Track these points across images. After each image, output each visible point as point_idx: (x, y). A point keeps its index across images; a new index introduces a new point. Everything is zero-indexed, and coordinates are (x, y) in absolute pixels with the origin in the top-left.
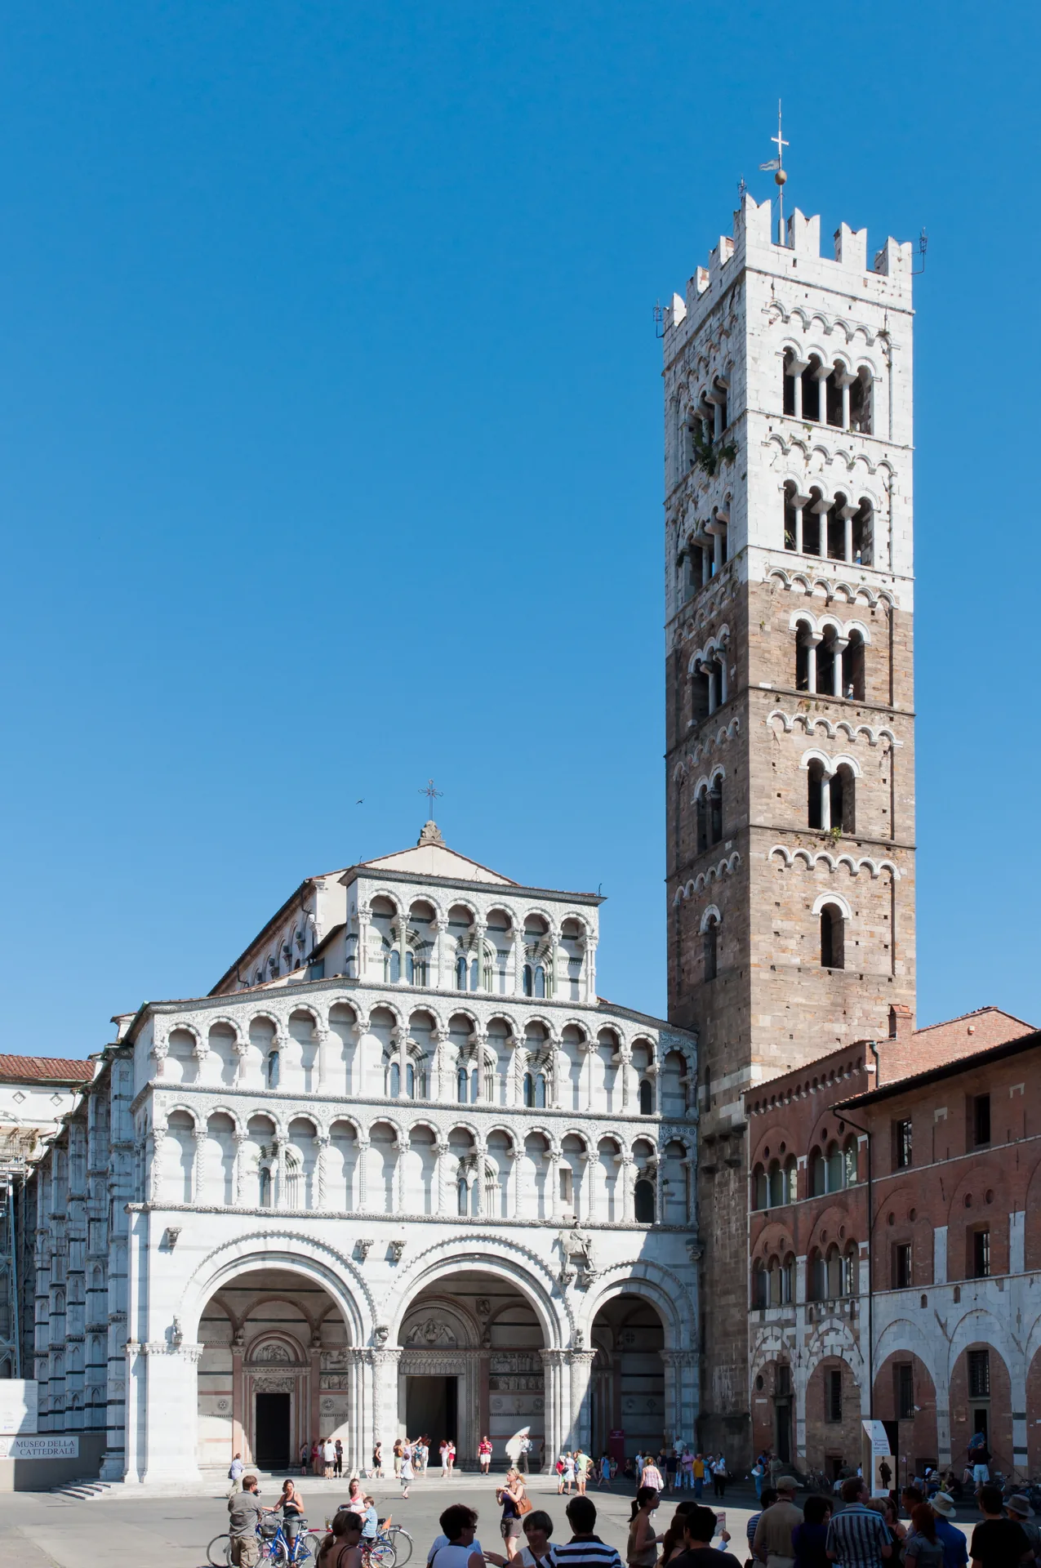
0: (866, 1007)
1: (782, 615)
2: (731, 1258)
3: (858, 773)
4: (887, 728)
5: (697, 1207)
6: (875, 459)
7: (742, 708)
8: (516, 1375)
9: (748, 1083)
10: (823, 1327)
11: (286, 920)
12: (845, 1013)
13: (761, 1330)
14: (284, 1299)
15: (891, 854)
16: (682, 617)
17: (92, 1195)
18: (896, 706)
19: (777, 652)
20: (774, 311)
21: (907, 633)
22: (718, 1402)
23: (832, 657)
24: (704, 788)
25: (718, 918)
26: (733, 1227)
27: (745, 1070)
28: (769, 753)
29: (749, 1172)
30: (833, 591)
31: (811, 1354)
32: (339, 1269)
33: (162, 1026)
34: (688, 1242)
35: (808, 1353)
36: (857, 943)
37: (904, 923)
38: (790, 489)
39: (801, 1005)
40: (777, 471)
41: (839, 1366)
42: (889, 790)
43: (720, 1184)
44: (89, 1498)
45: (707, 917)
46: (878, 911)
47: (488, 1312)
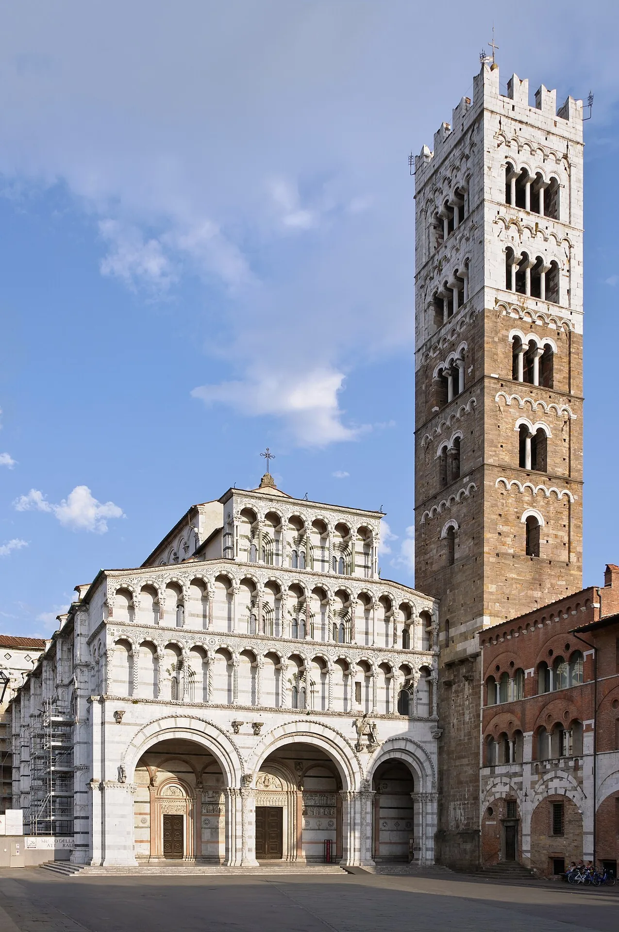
0: (554, 581)
1: (504, 332)
2: (465, 736)
3: (549, 434)
4: (566, 406)
5: (438, 706)
6: (561, 236)
7: (479, 391)
8: (318, 806)
9: (481, 627)
10: (547, 777)
11: (175, 537)
12: (540, 585)
13: (492, 779)
14: (180, 759)
15: (568, 486)
16: (428, 343)
17: (60, 698)
18: (572, 392)
19: (501, 355)
20: (501, 138)
21: (579, 347)
22: (453, 824)
23: (532, 361)
24: (445, 448)
25: (456, 527)
26: (467, 718)
27: (479, 620)
28: (496, 419)
29: (482, 682)
30: (535, 317)
31: (536, 793)
32: (222, 739)
33: (112, 585)
34: (431, 728)
35: (534, 793)
36: (547, 541)
37: (575, 530)
38: (509, 251)
39: (515, 579)
40: (501, 240)
41: (563, 801)
42: (568, 446)
43: (456, 692)
44: (71, 875)
45: (447, 527)
46: (560, 522)
47: (302, 769)
